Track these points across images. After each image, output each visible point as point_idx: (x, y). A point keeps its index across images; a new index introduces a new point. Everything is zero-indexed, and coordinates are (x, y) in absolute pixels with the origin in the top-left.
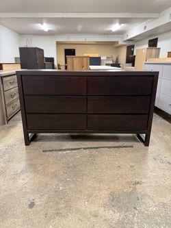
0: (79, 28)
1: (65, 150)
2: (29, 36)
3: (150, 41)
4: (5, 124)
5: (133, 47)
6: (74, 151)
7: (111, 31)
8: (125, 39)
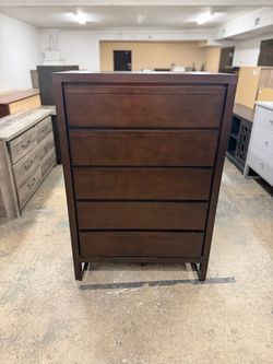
0: (140, 19)
1: (118, 286)
2: (55, 31)
3: (263, 42)
4: (16, 216)
5: (232, 50)
6: (133, 290)
7: (195, 23)
8: (220, 37)
